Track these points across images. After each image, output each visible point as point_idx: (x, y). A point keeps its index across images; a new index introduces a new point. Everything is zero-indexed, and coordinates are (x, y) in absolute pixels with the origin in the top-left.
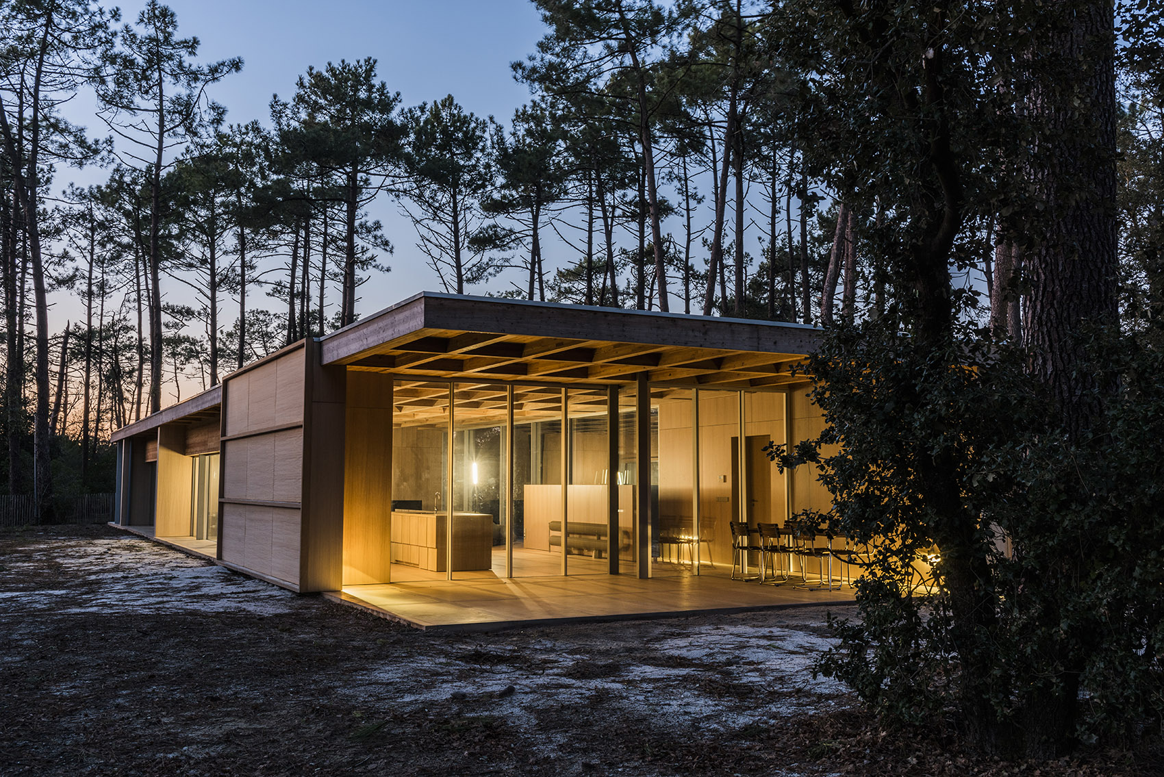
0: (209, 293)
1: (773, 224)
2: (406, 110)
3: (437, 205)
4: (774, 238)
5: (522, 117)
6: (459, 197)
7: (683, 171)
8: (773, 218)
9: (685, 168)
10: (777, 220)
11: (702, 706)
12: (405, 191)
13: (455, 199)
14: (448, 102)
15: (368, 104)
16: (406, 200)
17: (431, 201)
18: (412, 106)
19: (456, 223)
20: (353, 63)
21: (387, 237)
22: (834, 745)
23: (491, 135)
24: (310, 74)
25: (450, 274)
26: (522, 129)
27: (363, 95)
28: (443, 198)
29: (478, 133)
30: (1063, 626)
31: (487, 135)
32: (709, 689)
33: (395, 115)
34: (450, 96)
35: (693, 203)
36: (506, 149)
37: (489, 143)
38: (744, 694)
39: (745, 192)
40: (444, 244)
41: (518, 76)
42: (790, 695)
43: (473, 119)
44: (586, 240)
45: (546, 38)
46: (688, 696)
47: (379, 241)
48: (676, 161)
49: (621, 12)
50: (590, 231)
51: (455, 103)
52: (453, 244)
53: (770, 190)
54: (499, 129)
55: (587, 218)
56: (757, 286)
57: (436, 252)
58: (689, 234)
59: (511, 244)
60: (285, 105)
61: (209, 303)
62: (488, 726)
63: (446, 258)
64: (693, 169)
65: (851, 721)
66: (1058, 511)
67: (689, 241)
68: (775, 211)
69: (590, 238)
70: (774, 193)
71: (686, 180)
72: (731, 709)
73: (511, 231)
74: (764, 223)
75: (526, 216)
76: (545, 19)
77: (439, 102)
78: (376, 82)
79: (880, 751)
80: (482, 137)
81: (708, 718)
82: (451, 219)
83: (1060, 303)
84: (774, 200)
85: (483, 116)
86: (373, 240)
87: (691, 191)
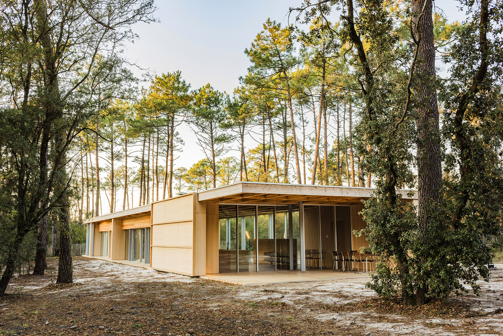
0: (110, 161)
1: (338, 132)
2: (193, 91)
3: (204, 126)
4: (338, 137)
5: (237, 91)
6: (213, 123)
7: (301, 111)
8: (338, 130)
9: (302, 110)
10: (339, 130)
11: (336, 300)
12: (191, 122)
13: (211, 124)
14: (208, 86)
15: (178, 89)
16: (192, 125)
17: (201, 125)
18: (195, 89)
19: (212, 134)
20: (172, 73)
21: (182, 138)
22: (371, 305)
23: (225, 99)
24: (156, 78)
25: (210, 154)
26: (237, 96)
27: (176, 85)
28: (206, 123)
29: (220, 98)
30: (422, 272)
31: (223, 99)
32: (336, 296)
33: (189, 93)
34: (209, 83)
35: (305, 124)
36: (231, 104)
37: (224, 102)
38: (346, 297)
39: (327, 122)
40: (207, 142)
41: (241, 82)
42: (359, 297)
43: (218, 92)
44: (263, 139)
45: (251, 67)
46: (331, 297)
47: (179, 140)
48: (298, 107)
49: (279, 57)
50: (264, 135)
51: (210, 86)
52: (211, 142)
53: (337, 119)
54: (228, 96)
55: (262, 130)
56: (332, 155)
57: (204, 145)
58: (304, 136)
59: (232, 141)
60: (146, 90)
61: (111, 166)
62: (282, 304)
63: (208, 148)
64: (305, 110)
65: (375, 300)
66: (421, 246)
67: (304, 139)
68: (339, 127)
69: (264, 138)
70: (338, 120)
71: (302, 114)
72: (343, 300)
73: (231, 135)
74: (335, 132)
75: (237, 129)
76: (251, 61)
77: (205, 86)
78: (181, 80)
79: (382, 305)
80: (222, 100)
81: (338, 302)
82: (210, 132)
83: (427, 191)
84: (338, 122)
85: (222, 91)
86: (177, 139)
87: (304, 119)
